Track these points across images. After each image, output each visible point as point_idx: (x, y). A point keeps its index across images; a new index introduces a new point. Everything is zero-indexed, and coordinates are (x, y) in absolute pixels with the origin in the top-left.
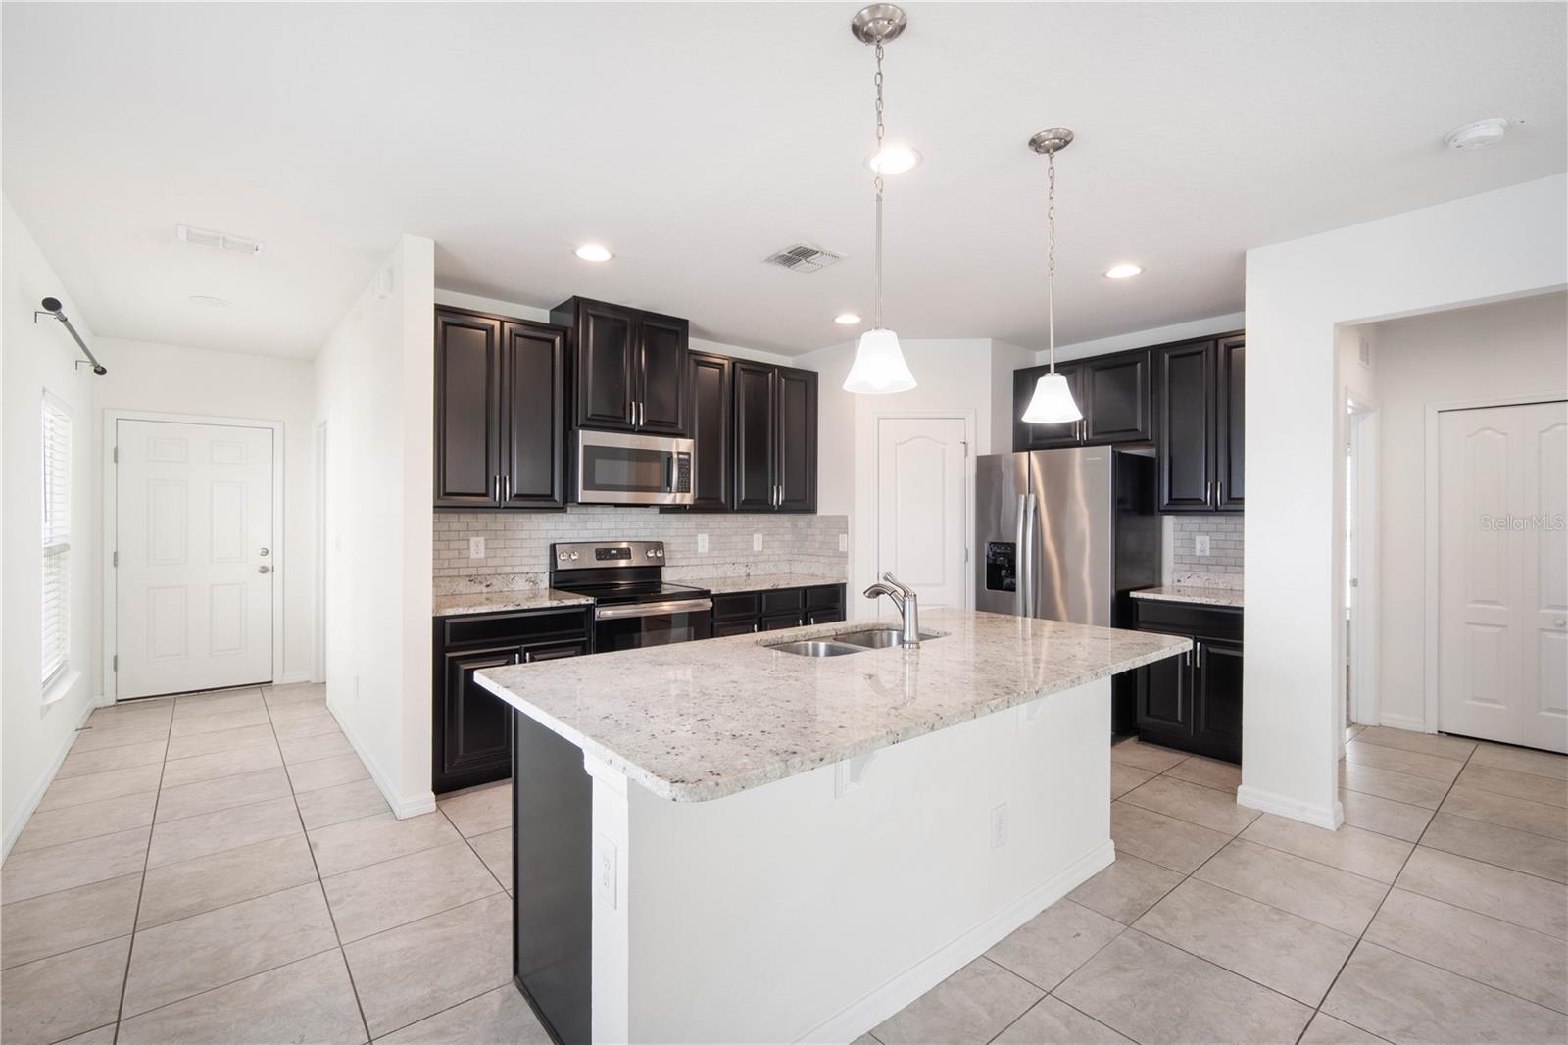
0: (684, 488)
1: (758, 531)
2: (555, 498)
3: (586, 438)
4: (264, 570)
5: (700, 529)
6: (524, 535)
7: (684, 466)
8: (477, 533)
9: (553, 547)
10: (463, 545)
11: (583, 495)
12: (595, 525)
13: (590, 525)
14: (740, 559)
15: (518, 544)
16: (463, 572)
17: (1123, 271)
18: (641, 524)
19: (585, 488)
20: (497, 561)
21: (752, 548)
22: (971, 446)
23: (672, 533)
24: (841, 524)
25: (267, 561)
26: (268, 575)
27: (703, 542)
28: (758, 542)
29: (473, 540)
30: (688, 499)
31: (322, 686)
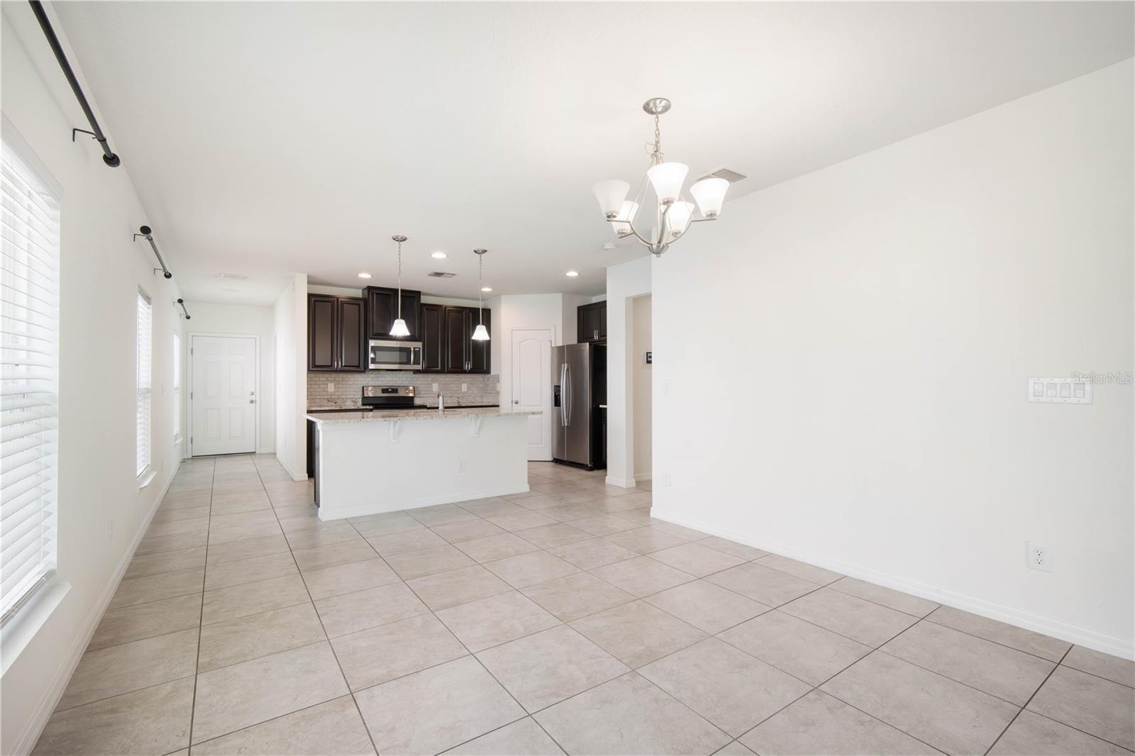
0: (416, 362)
1: (464, 382)
2: (360, 367)
3: (372, 343)
4: (252, 402)
5: (433, 381)
6: (350, 383)
7: (417, 353)
8: (331, 382)
9: (363, 387)
10: (326, 386)
11: (372, 366)
12: (383, 379)
13: (380, 379)
14: (455, 395)
15: (349, 386)
16: (325, 397)
17: (572, 274)
18: (405, 379)
19: (372, 363)
20: (340, 393)
21: (461, 390)
22: (553, 342)
23: (420, 382)
24: (497, 378)
25: (253, 398)
26: (254, 404)
27: (435, 387)
28: (464, 387)
29: (329, 384)
30: (419, 367)
31: (275, 454)
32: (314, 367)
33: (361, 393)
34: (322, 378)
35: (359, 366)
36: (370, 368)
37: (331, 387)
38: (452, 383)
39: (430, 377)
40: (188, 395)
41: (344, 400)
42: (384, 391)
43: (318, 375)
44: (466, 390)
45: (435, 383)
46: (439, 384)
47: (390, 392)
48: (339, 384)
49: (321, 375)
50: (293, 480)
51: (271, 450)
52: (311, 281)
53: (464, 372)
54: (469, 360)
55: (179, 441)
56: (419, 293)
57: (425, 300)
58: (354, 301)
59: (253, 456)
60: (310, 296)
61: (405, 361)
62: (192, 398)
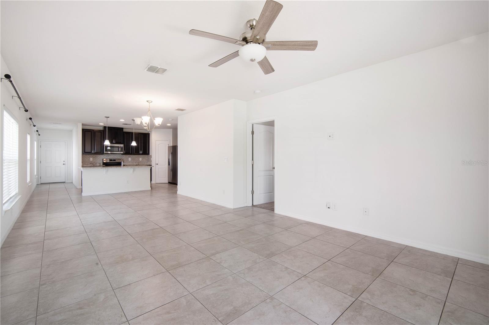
0: (122, 151)
1: (141, 158)
4: (64, 164)
7: (122, 148)
8: (91, 157)
9: (103, 159)
15: (98, 159)
18: (118, 157)
20: (94, 161)
21: (139, 160)
23: (124, 158)
24: (151, 156)
25: (64, 163)
27: (130, 159)
28: (141, 159)
29: (91, 158)
30: (122, 153)
31: (72, 182)
32: (85, 152)
33: (102, 161)
34: (88, 156)
35: (101, 152)
36: (104, 153)
37: (91, 159)
38: (136, 158)
39: (128, 156)
40: (39, 162)
41: (96, 163)
42: (111, 160)
43: (86, 155)
44: (141, 160)
45: (130, 158)
46: (131, 158)
47: (113, 161)
48: (94, 158)
49: (88, 155)
50: (77, 188)
51: (71, 181)
52: (83, 125)
53: (140, 154)
54: (142, 150)
55: (36, 177)
56: (123, 128)
57: (124, 130)
58: (100, 131)
59: (64, 183)
60: (83, 130)
61: (118, 151)
62: (41, 163)
